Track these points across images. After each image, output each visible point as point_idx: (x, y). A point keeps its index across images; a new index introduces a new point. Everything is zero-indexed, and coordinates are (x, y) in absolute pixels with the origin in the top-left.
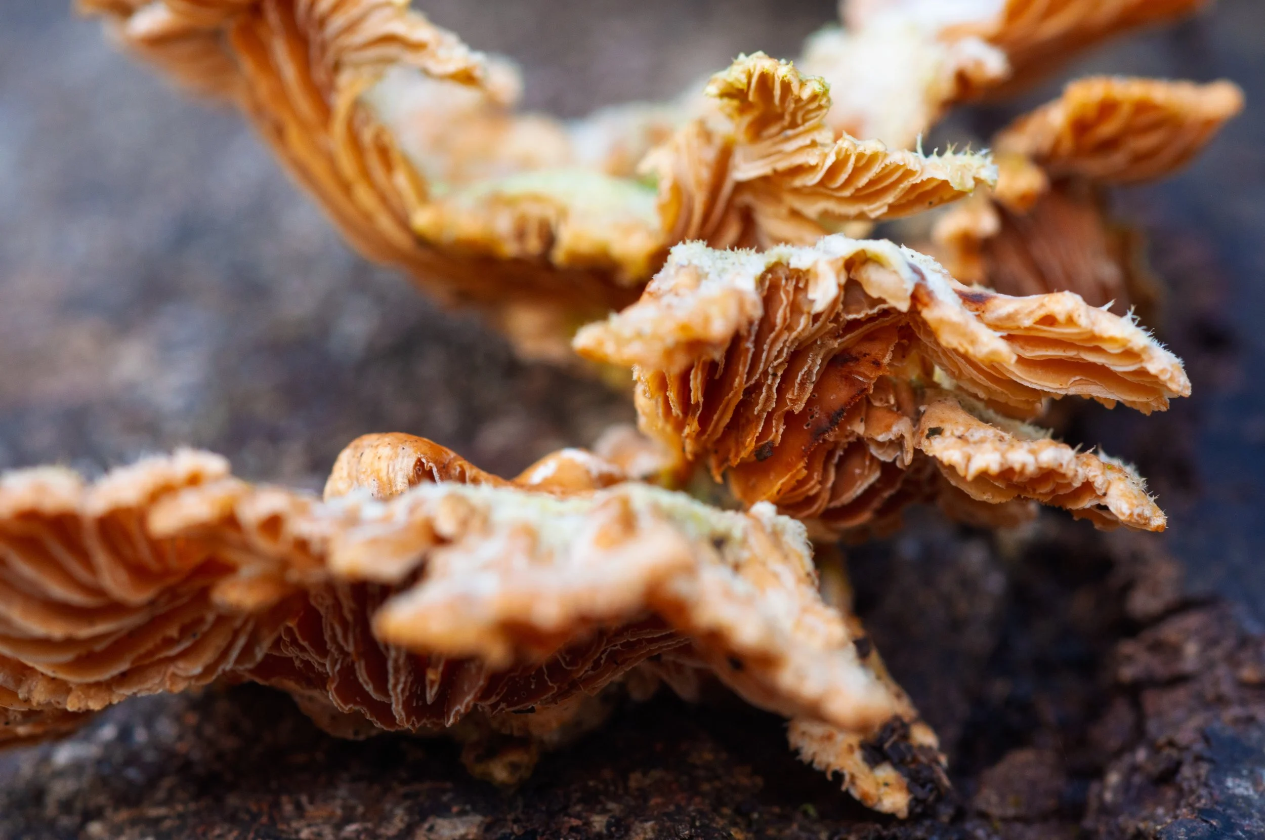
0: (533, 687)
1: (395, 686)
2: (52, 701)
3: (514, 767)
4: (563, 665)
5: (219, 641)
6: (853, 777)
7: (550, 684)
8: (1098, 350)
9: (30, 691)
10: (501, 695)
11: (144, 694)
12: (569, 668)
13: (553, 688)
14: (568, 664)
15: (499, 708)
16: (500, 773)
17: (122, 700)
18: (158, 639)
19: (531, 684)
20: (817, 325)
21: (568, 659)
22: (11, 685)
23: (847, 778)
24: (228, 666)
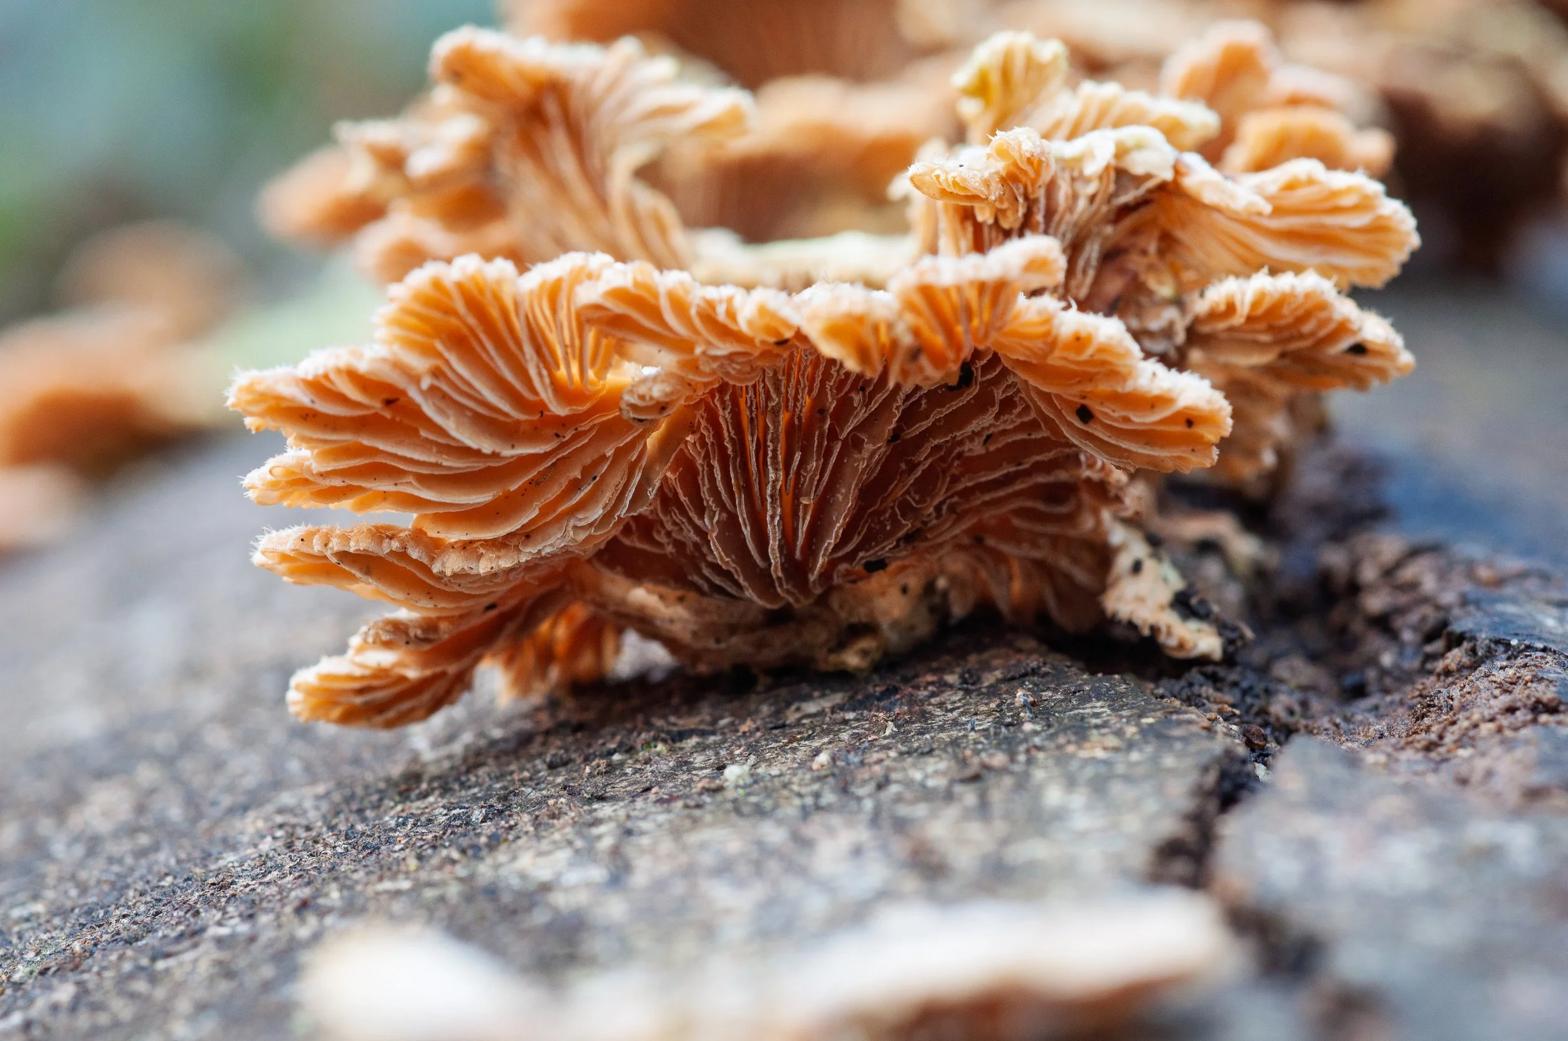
0: (888, 528)
1: (773, 517)
2: (466, 568)
3: (864, 653)
4: (914, 504)
5: (617, 479)
6: (1169, 628)
7: (904, 522)
8: (1337, 210)
9: (443, 565)
10: (863, 533)
11: (548, 550)
12: (920, 506)
13: (907, 525)
14: (917, 502)
15: (858, 558)
16: (852, 659)
17: (529, 559)
18: (564, 482)
19: (886, 526)
20: (1095, 206)
21: (917, 498)
22: (425, 561)
23: (1164, 629)
24: (622, 512)
